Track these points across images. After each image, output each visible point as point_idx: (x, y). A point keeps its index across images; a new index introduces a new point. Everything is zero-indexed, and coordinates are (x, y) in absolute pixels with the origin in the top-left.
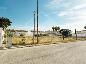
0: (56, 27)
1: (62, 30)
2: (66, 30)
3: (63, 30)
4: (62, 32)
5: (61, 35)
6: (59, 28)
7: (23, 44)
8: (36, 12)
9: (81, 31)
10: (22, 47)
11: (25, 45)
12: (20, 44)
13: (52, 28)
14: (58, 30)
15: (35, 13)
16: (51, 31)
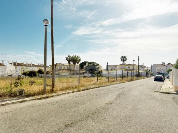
0: (75, 56)
1: (84, 63)
2: (91, 63)
3: (87, 64)
4: (84, 67)
5: (83, 74)
6: (80, 60)
7: (20, 95)
8: (50, 22)
9: (115, 66)
10: (23, 102)
11: (26, 96)
12: (13, 95)
13: (67, 59)
14: (78, 63)
15: (46, 22)
16: (63, 65)
